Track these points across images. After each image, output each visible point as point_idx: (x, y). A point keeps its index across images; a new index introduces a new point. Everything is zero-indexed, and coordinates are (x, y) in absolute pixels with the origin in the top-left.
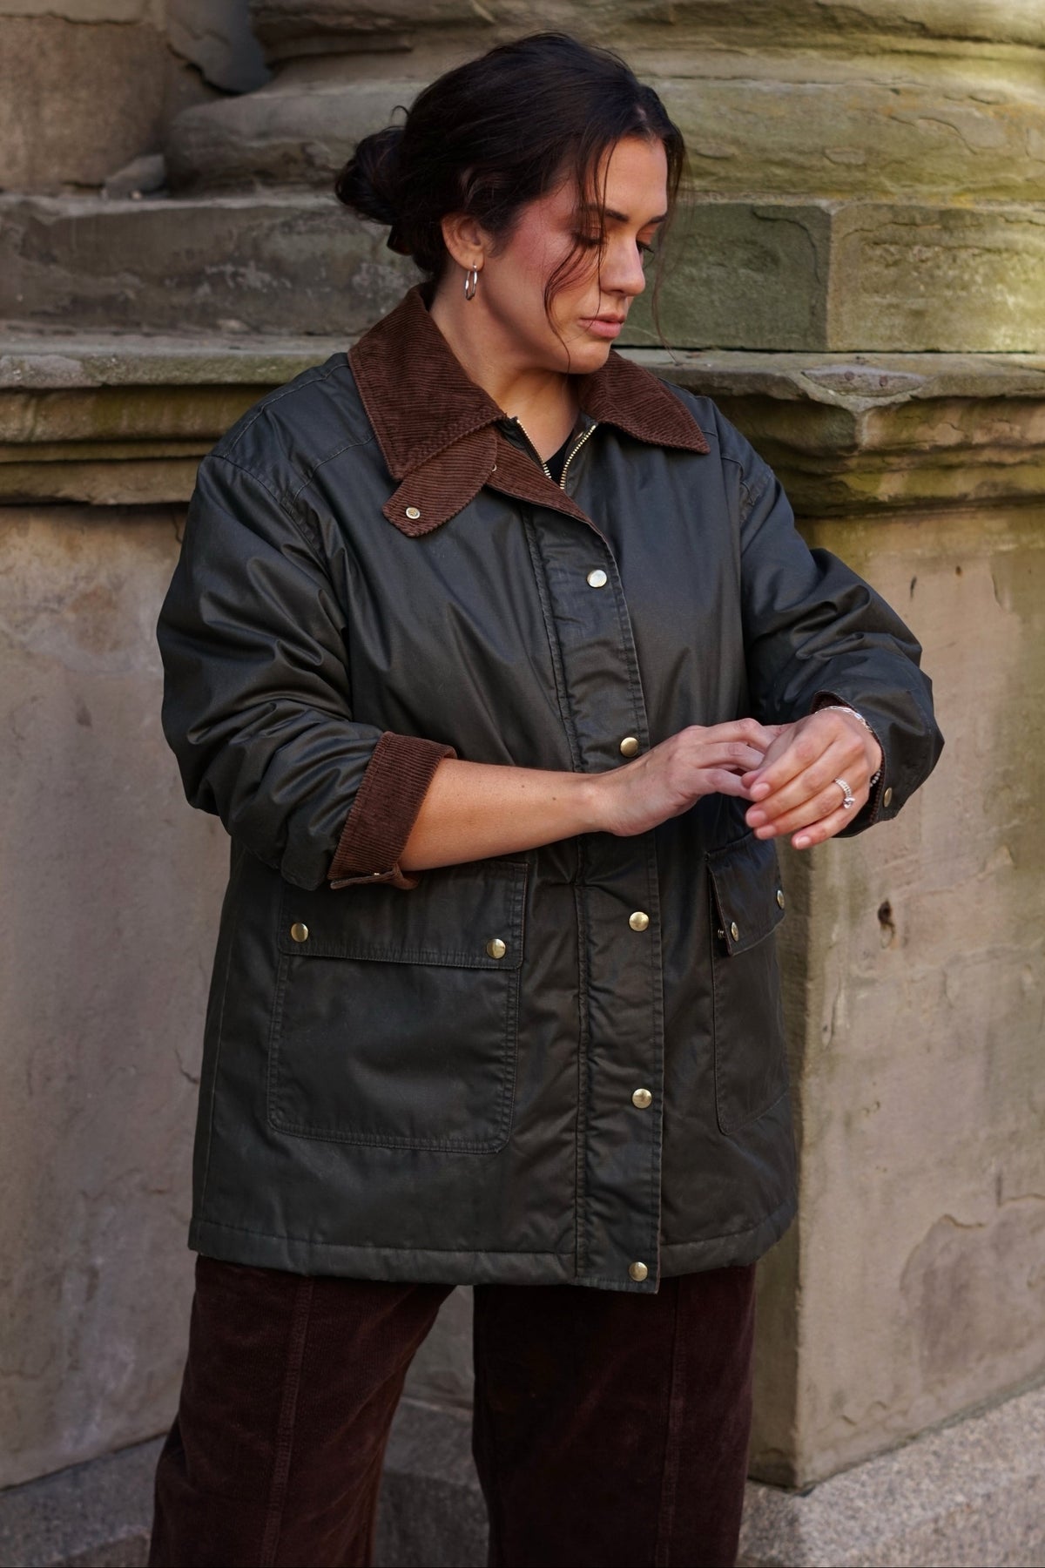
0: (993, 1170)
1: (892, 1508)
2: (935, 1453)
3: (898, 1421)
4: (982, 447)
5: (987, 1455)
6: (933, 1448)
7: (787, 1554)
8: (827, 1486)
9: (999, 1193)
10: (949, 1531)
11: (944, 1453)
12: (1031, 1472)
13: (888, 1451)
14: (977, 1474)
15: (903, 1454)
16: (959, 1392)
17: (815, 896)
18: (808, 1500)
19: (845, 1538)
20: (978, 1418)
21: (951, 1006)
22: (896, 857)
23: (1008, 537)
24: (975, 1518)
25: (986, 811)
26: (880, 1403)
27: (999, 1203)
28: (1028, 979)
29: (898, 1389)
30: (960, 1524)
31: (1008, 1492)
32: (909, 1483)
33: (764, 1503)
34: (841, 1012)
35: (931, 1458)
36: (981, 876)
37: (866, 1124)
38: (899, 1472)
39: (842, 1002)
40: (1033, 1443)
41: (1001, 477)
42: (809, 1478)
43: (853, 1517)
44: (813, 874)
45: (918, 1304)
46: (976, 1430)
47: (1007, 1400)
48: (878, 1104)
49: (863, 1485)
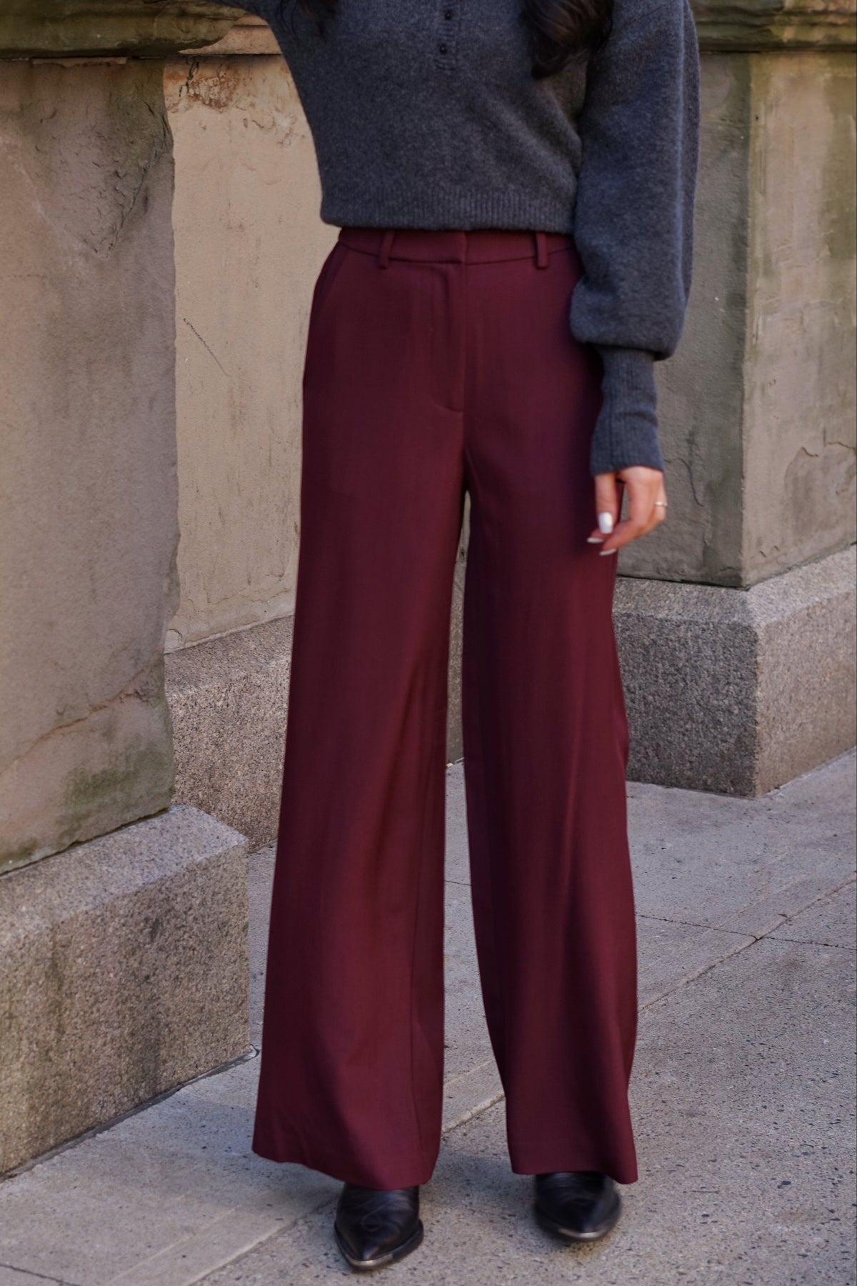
0: (822, 426)
1: (788, 601)
2: (801, 577)
3: (783, 559)
4: (831, 12)
5: (825, 580)
6: (800, 575)
7: (743, 619)
8: (756, 587)
9: (824, 439)
10: (813, 616)
11: (805, 577)
12: (846, 590)
13: (779, 574)
14: (822, 589)
15: (786, 576)
16: (809, 548)
17: (749, 262)
18: (749, 593)
19: (770, 612)
20: (817, 563)
21: (805, 331)
22: (783, 244)
23: (829, 69)
24: (824, 611)
25: (819, 223)
26: (776, 547)
27: (825, 445)
28: (837, 321)
29: (783, 541)
30: (818, 613)
31: (837, 599)
32: (792, 590)
33: (725, 596)
34: (760, 328)
35: (800, 579)
36: (817, 259)
37: (770, 391)
38: (786, 584)
39: (760, 322)
40: (845, 577)
41: (833, 32)
42: (748, 583)
43: (771, 603)
44: (749, 250)
45: (791, 495)
46: (817, 568)
47: (828, 555)
48: (775, 381)
49: (772, 588)
